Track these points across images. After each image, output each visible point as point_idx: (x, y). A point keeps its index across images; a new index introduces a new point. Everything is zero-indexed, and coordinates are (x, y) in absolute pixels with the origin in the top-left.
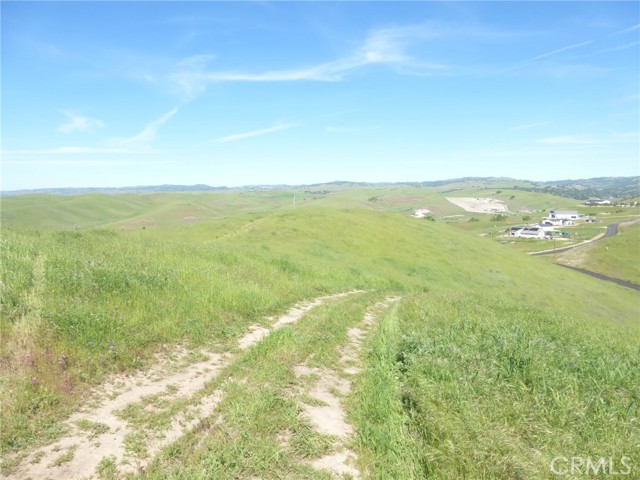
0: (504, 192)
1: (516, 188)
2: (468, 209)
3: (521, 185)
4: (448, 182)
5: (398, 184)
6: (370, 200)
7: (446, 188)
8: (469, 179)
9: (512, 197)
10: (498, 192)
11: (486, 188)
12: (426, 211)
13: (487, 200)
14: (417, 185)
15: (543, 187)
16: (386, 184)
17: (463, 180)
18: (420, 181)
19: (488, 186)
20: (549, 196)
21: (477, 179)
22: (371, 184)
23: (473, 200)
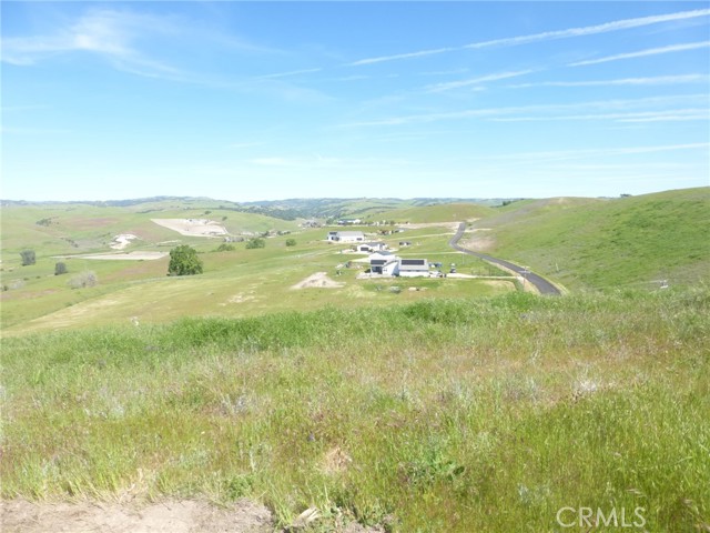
0: (214, 213)
1: (221, 208)
2: (184, 233)
3: (226, 205)
4: (139, 202)
5: (72, 203)
6: (42, 223)
7: (140, 208)
8: (163, 198)
9: (225, 218)
10: (207, 213)
11: (188, 209)
12: (132, 237)
13: (201, 222)
14: (99, 204)
15: (248, 207)
16: (56, 203)
17: (158, 199)
18: (103, 200)
19: (191, 206)
20: (263, 218)
21: (174, 199)
22: (34, 204)
23: (185, 221)
